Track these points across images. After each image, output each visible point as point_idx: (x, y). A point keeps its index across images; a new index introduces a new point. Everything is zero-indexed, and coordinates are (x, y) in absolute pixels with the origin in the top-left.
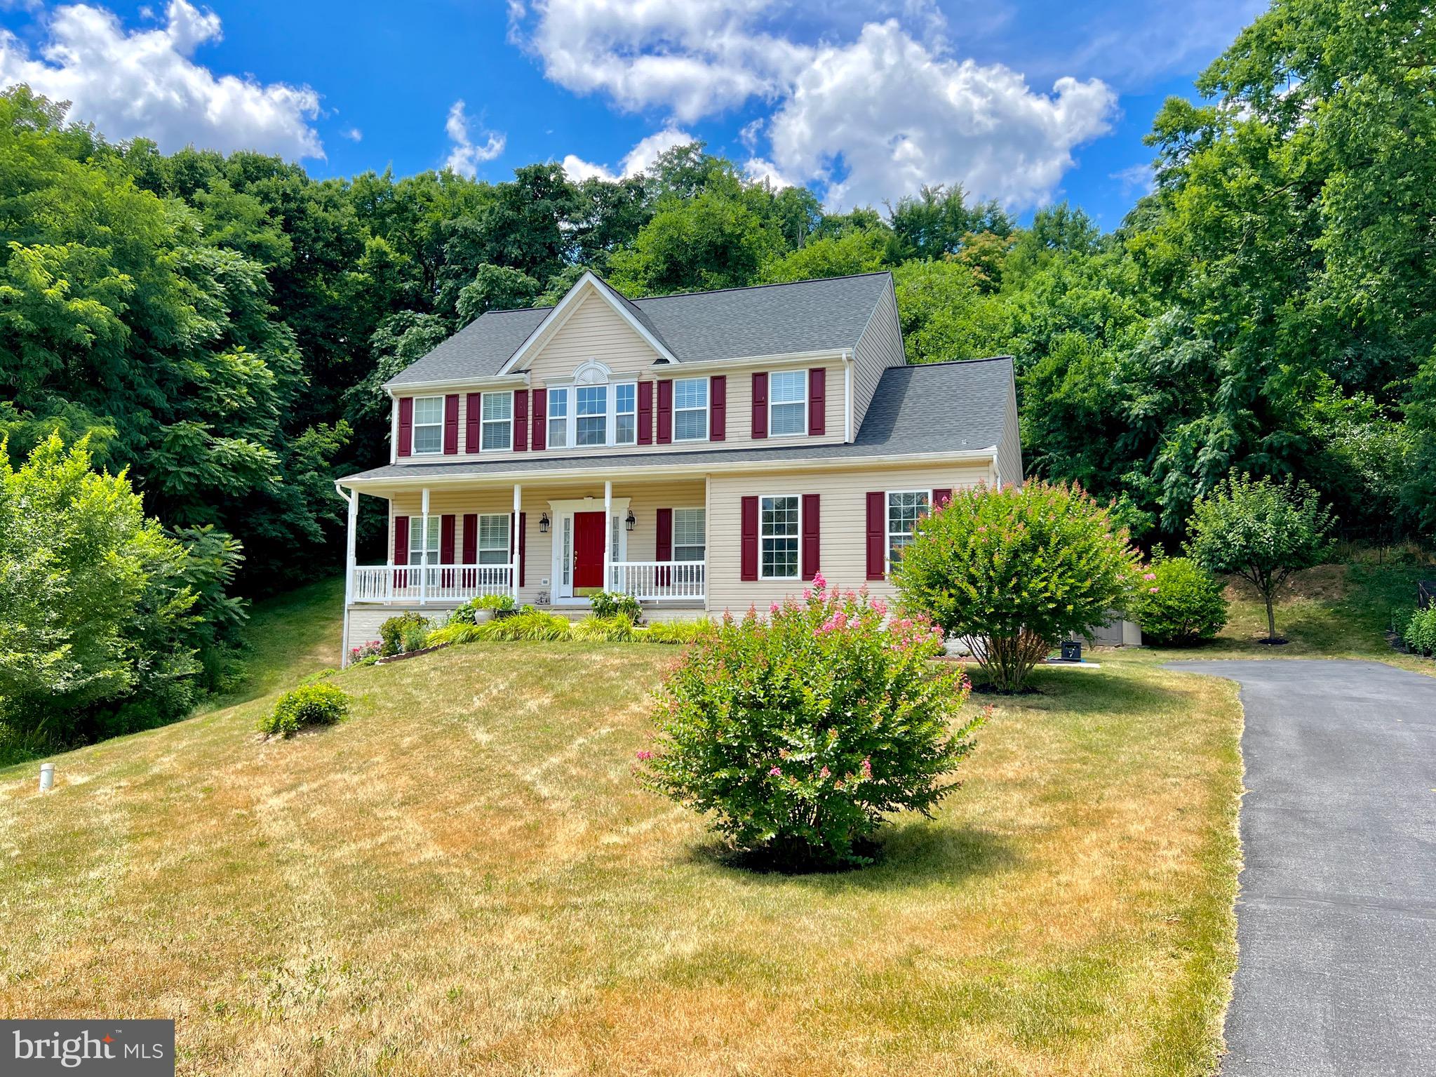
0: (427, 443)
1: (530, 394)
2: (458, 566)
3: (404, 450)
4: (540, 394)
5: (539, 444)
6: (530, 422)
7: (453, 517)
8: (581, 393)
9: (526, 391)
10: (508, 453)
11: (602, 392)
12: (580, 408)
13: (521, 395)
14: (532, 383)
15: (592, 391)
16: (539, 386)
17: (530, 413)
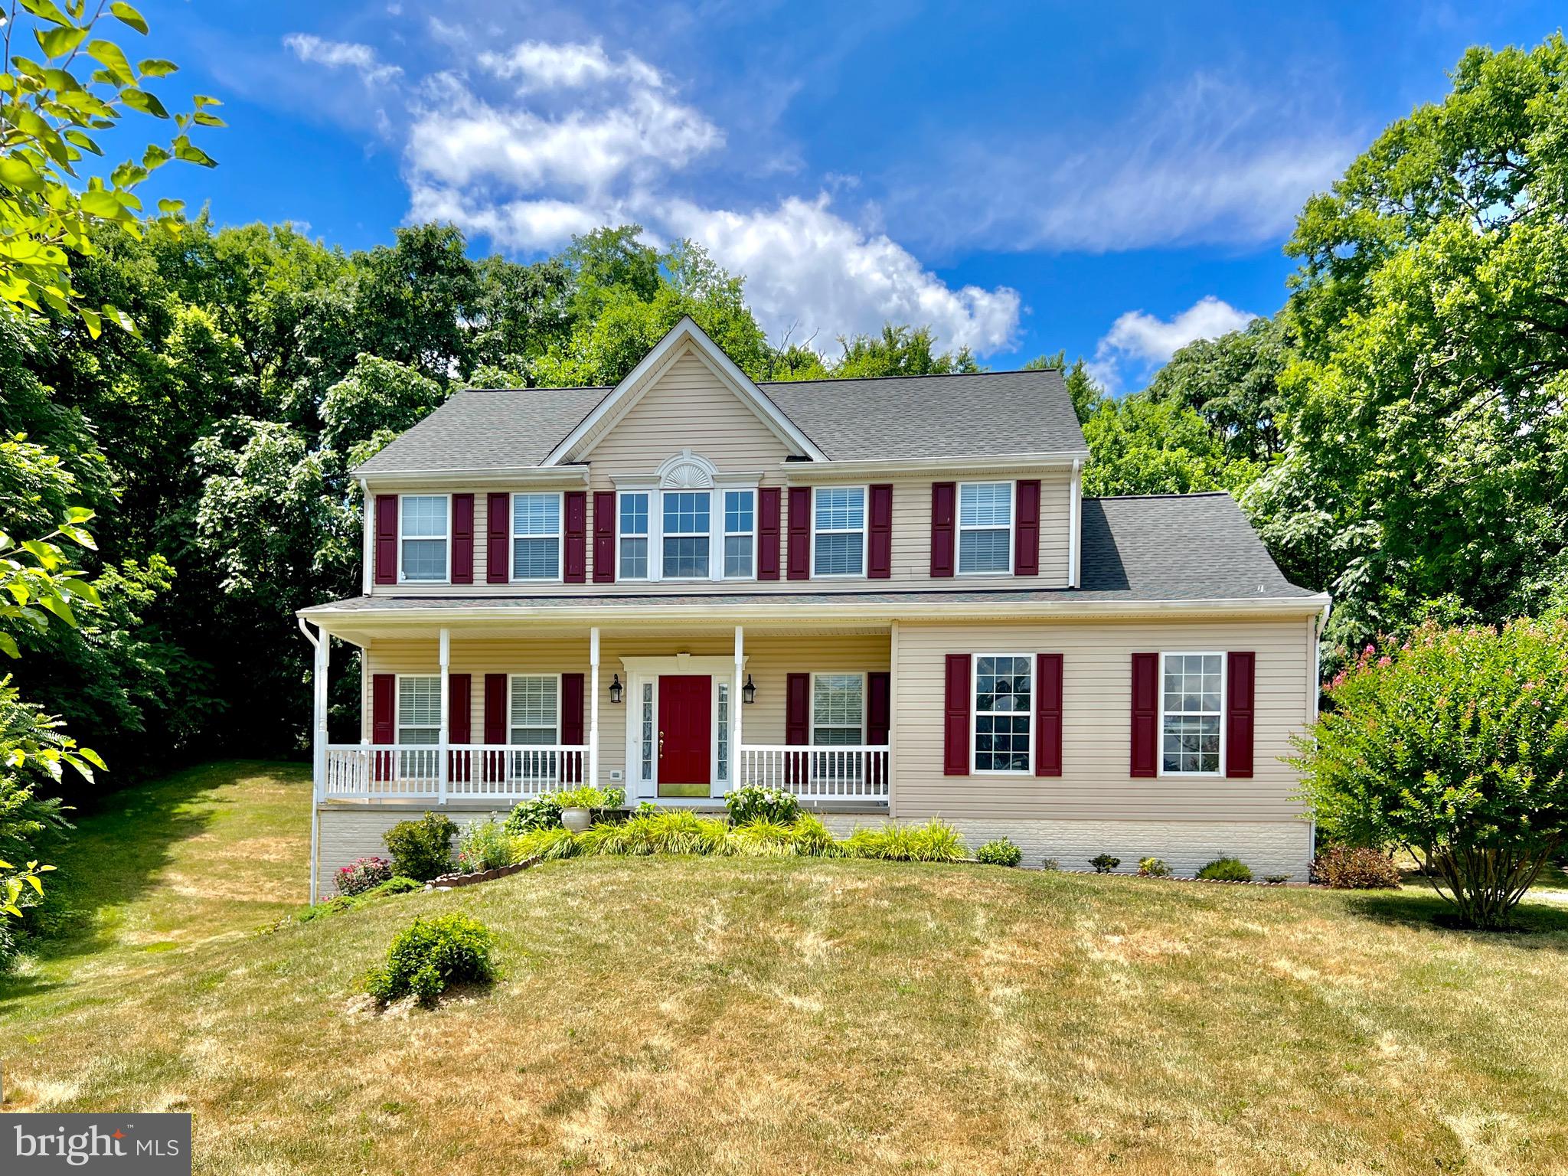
0: (423, 566)
1: (590, 499)
2: (477, 748)
3: (386, 575)
4: (604, 501)
5: (604, 574)
6: (590, 540)
7: (469, 676)
8: (670, 501)
9: (583, 495)
10: (556, 584)
11: (704, 500)
12: (669, 524)
13: (574, 501)
14: (595, 481)
15: (687, 499)
16: (604, 487)
17: (590, 527)
